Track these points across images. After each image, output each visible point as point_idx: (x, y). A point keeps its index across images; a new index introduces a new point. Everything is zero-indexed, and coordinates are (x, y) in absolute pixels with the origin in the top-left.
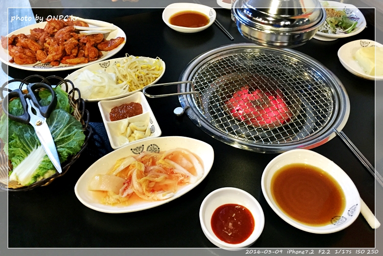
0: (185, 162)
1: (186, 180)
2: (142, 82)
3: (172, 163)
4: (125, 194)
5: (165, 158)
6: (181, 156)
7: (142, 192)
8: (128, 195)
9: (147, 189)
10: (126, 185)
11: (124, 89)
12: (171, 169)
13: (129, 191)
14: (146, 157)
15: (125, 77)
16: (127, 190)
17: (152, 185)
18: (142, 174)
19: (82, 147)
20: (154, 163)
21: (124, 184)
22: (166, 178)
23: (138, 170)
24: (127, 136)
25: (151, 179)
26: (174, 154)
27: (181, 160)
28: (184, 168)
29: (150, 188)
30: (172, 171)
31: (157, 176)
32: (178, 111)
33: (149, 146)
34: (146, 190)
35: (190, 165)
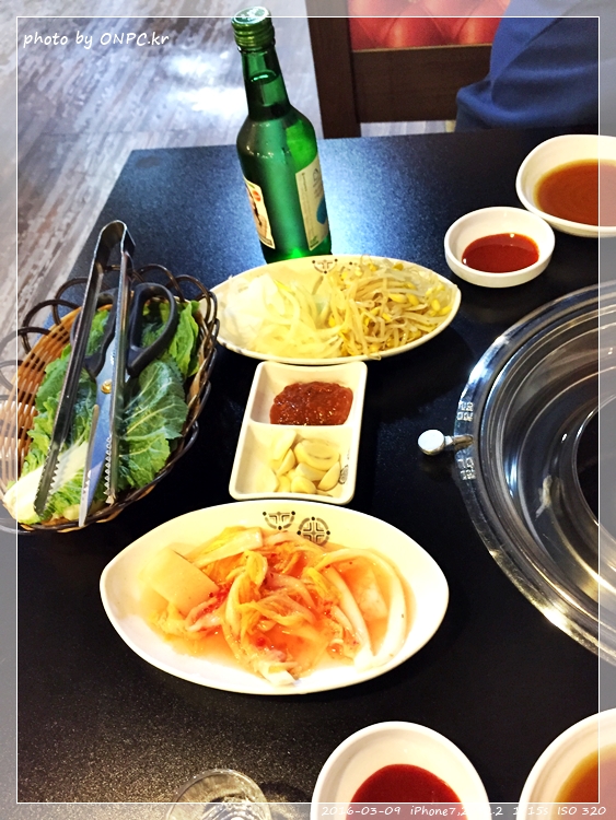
0: (372, 595)
1: (346, 650)
2: (374, 339)
3: (341, 585)
4: (198, 625)
5: (328, 566)
6: (370, 575)
7: (236, 632)
8: (203, 629)
9: (251, 633)
10: (213, 601)
11: (331, 344)
12: (326, 603)
13: (213, 620)
14: (286, 547)
15: (342, 314)
16: (207, 616)
17: (265, 626)
18: (252, 590)
19: (156, 475)
20: (297, 571)
21: (211, 595)
22: (305, 622)
23: (248, 577)
24: (279, 472)
25: (267, 613)
26: (355, 563)
27: (366, 587)
28: (363, 613)
29: (261, 631)
30: (328, 607)
31: (285, 611)
32: (431, 441)
33: (307, 520)
34: (247, 633)
35: (381, 609)
